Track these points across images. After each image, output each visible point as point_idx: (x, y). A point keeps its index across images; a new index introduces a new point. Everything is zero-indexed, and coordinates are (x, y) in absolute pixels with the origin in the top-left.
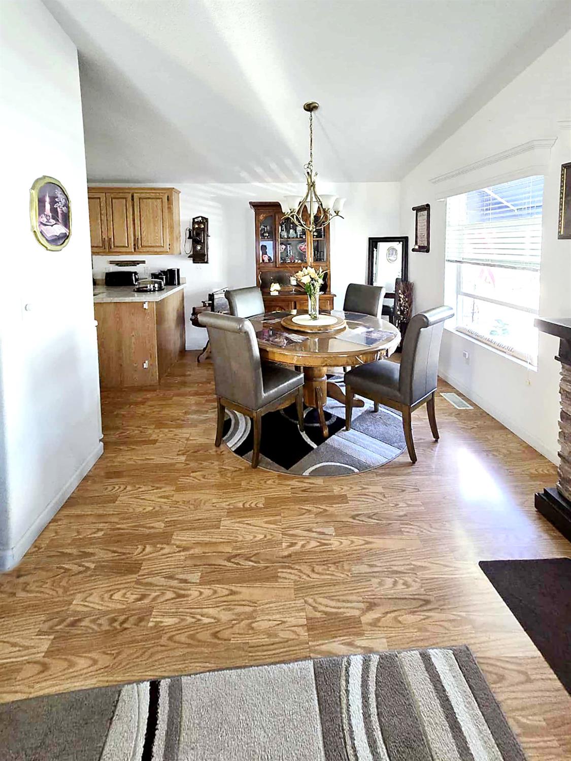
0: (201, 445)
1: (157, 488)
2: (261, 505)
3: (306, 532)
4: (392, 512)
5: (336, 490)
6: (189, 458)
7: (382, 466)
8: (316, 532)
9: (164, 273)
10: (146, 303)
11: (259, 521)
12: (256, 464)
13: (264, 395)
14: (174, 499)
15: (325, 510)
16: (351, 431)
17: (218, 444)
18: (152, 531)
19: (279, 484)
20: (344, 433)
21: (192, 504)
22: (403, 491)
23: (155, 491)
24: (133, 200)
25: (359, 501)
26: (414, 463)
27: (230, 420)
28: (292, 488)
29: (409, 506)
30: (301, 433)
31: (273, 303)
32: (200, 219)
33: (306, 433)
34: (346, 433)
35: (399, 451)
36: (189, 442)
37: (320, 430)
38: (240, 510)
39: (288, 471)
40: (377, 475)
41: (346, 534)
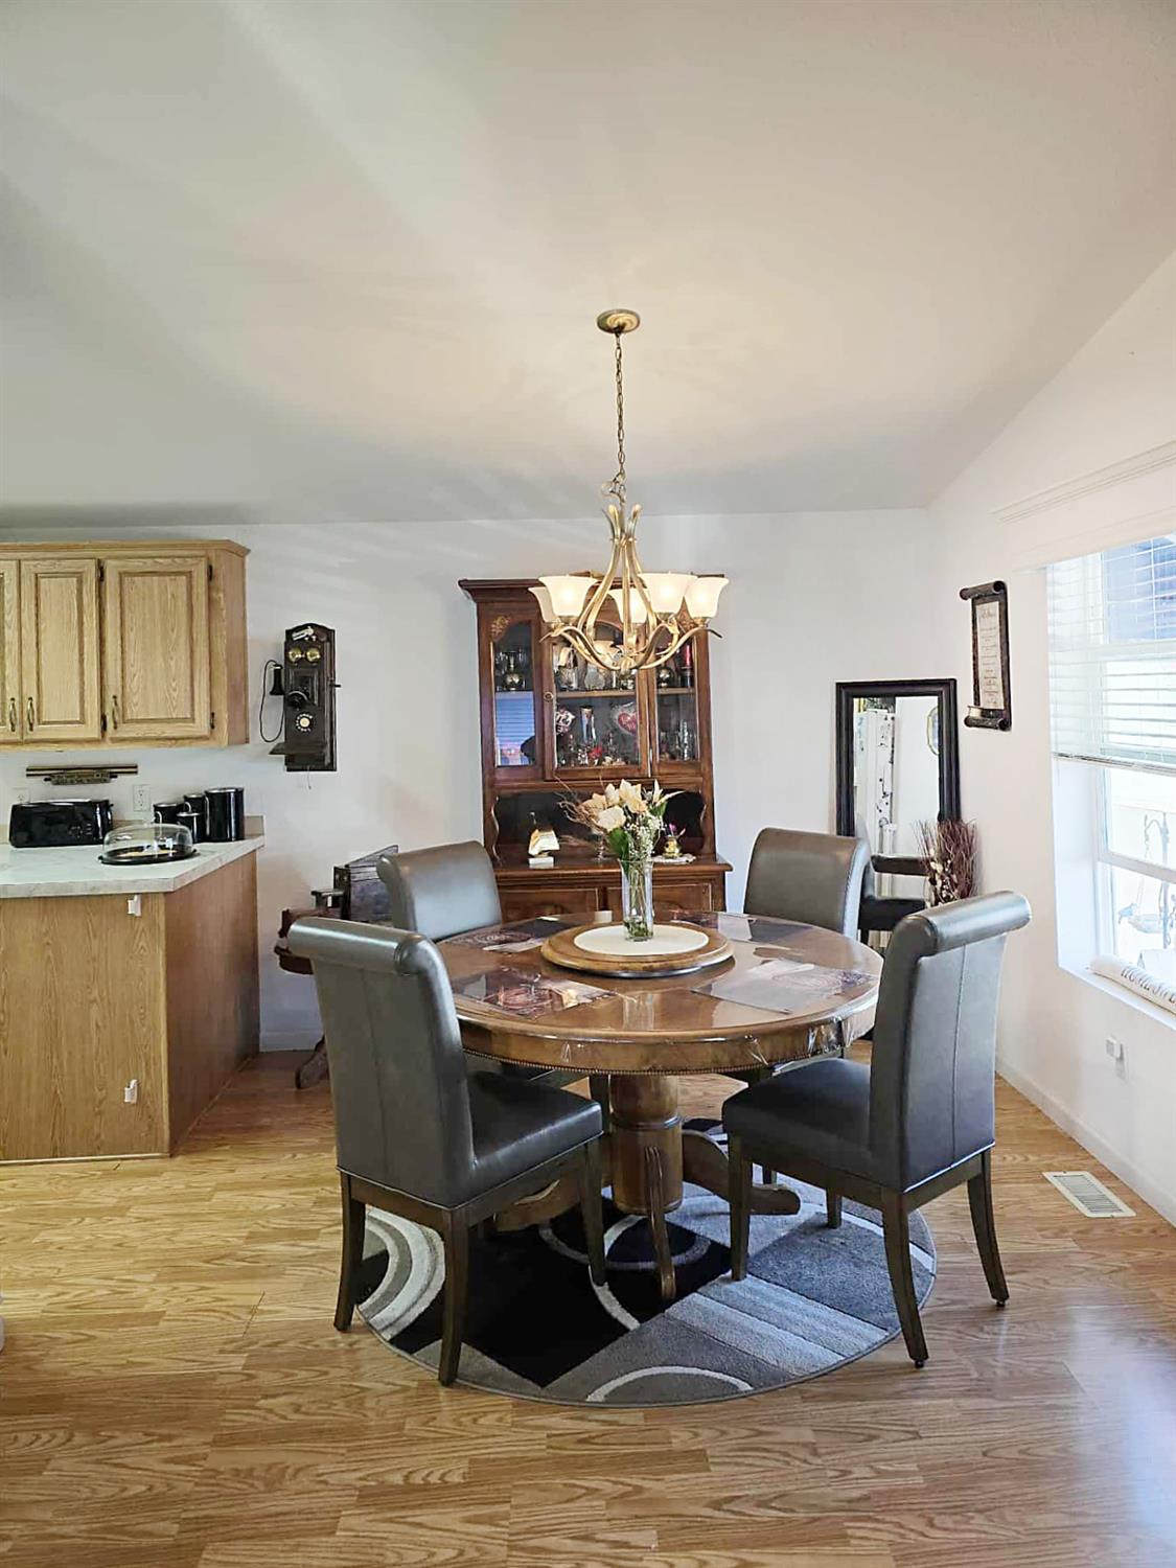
0: (293, 1326)
1: (162, 1438)
2: (455, 1478)
3: (577, 1542)
4: (829, 1490)
5: (680, 1438)
6: (254, 1361)
7: (826, 1374)
8: (603, 1541)
9: (198, 803)
10: (136, 897)
11: (450, 1517)
12: (450, 1376)
13: (475, 1162)
14: (206, 1465)
15: (639, 1490)
16: (749, 1281)
17: (343, 1323)
18: (145, 1542)
19: (514, 1425)
20: (728, 1286)
21: (258, 1478)
22: (871, 1438)
23: (155, 1445)
24: (101, 578)
25: (737, 1464)
26: (919, 1365)
27: (385, 1255)
28: (548, 1436)
29: (880, 1474)
30: (597, 1289)
31: (536, 895)
32: (310, 631)
33: (610, 1289)
34: (733, 1287)
35: (879, 1336)
36: (257, 1319)
37: (653, 1279)
38: (395, 1490)
39: (544, 1392)
40: (804, 1399)
41: (685, 1547)
